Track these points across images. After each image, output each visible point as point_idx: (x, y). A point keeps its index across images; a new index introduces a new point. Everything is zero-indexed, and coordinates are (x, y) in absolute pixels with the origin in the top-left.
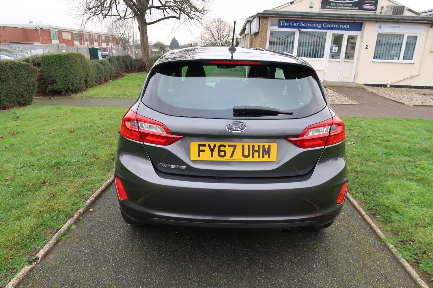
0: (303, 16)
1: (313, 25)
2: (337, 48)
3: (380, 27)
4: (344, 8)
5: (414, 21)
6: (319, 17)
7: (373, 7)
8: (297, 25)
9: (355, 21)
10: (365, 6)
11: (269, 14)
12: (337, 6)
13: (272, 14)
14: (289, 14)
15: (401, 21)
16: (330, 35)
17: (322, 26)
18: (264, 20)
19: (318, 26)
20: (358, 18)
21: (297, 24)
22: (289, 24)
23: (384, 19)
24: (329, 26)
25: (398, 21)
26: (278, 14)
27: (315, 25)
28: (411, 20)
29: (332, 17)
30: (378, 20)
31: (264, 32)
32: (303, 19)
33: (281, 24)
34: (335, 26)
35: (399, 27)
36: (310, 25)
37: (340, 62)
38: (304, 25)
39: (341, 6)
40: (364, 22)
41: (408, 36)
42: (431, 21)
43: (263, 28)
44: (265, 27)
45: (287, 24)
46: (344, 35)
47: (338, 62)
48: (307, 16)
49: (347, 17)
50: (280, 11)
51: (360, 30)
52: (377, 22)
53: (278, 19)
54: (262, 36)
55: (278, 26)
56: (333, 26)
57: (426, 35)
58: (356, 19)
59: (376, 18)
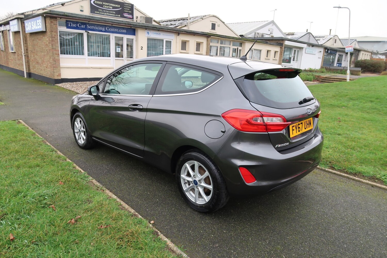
0: (90, 19)
1: (98, 28)
2: (120, 49)
3: (148, 33)
4: (109, 14)
5: (169, 30)
6: (104, 22)
7: (130, 16)
8: (84, 27)
9: (131, 27)
10: (126, 15)
11: (58, 15)
12: (103, 12)
13: (60, 15)
14: (78, 16)
15: (161, 29)
16: (113, 37)
17: (105, 29)
18: (53, 20)
19: (102, 29)
21: (84, 26)
22: (77, 26)
23: (150, 27)
24: (111, 30)
25: (159, 29)
26: (67, 16)
27: (100, 29)
28: (166, 29)
29: (114, 22)
30: (147, 28)
31: (55, 32)
32: (90, 22)
33: (69, 25)
34: (116, 30)
35: (160, 34)
36: (95, 28)
37: (124, 60)
38: (90, 27)
39: (107, 13)
40: (136, 29)
41: (166, 41)
42: (178, 31)
43: (53, 28)
44: (54, 26)
45: (75, 25)
46: (124, 38)
47: (122, 61)
48: (93, 19)
49: (125, 24)
50: (66, 13)
51: (134, 34)
52: (146, 29)
53: (66, 21)
54: (53, 36)
55: (66, 27)
56: (115, 30)
57: (176, 41)
58: (132, 26)
59: (145, 26)
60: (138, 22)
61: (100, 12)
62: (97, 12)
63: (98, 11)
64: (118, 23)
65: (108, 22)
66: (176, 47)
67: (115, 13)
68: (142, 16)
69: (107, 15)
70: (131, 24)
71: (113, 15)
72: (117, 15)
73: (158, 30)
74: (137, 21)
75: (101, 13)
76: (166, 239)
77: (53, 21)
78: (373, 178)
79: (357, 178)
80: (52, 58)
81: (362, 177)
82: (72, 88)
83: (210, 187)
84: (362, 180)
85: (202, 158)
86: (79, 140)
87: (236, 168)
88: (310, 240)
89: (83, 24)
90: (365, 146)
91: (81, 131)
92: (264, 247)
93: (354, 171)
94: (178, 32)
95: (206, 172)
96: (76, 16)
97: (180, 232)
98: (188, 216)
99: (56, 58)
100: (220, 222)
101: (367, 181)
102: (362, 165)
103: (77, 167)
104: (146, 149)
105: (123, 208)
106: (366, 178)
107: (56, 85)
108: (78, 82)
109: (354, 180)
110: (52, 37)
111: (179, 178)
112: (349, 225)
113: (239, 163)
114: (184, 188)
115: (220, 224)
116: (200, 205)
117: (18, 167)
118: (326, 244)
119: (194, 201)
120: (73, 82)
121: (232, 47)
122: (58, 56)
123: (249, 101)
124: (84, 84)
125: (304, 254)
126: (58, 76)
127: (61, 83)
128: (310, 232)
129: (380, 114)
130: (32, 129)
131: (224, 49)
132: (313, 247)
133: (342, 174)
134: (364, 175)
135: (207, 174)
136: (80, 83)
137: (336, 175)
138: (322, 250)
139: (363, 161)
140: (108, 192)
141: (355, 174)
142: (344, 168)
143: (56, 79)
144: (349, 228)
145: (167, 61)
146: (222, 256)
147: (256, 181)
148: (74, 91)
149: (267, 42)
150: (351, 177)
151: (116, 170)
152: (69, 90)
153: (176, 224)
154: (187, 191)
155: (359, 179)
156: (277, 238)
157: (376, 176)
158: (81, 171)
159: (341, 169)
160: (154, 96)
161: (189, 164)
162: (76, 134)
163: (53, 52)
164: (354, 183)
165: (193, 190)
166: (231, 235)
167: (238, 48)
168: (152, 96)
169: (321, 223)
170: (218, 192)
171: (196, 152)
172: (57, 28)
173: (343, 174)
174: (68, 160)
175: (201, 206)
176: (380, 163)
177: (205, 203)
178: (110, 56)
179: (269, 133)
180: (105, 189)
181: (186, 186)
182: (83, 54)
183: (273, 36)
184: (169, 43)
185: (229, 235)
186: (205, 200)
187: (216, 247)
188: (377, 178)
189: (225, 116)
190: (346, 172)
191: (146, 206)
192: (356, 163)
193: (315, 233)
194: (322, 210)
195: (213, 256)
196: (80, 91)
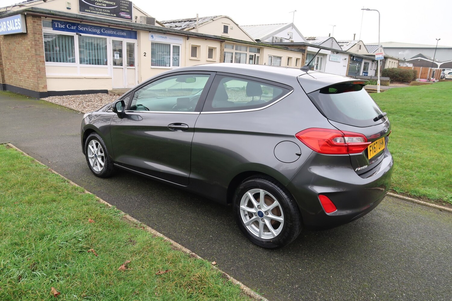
0: (82, 19)
1: (92, 30)
2: (118, 55)
3: (152, 36)
4: (103, 13)
5: (176, 34)
6: (99, 23)
7: (128, 16)
8: (75, 29)
9: (132, 29)
10: (122, 14)
11: (42, 13)
12: (95, 11)
13: (45, 13)
14: (67, 15)
15: (167, 32)
16: (110, 40)
17: (100, 31)
18: (36, 19)
19: (97, 31)
20: (135, 26)
21: (75, 27)
22: (66, 26)
23: (155, 30)
24: (107, 32)
25: (166, 32)
26: (53, 14)
27: (94, 31)
28: (174, 32)
29: (112, 23)
30: (151, 30)
31: (39, 34)
32: (82, 23)
33: (56, 26)
34: (114, 33)
35: (166, 38)
36: (88, 30)
37: (124, 69)
38: (82, 29)
39: (100, 11)
40: (138, 31)
41: (173, 46)
42: (187, 34)
43: (36, 29)
44: (38, 27)
45: (63, 26)
46: (123, 42)
47: (122, 69)
48: (86, 19)
49: (125, 25)
50: (53, 11)
51: (136, 38)
52: (150, 32)
53: (53, 20)
54: (37, 39)
55: (52, 29)
56: (112, 32)
57: (185, 46)
58: (133, 27)
59: (149, 28)
60: (138, 22)
61: (91, 10)
62: (88, 11)
63: (89, 9)
64: (117, 24)
65: (104, 22)
66: (185, 53)
67: (109, 11)
68: (142, 16)
69: (100, 14)
70: (132, 26)
71: (108, 14)
72: (112, 15)
73: (164, 34)
74: (136, 22)
75: (93, 12)
76: (238, 283)
77: (36, 21)
78: (440, 201)
79: (422, 202)
80: (35, 66)
81: (427, 200)
82: (63, 103)
83: (281, 219)
84: (428, 204)
85: (271, 186)
86: (94, 167)
87: (315, 196)
88: (396, 274)
89: (74, 24)
90: (423, 166)
91: (98, 156)
92: (350, 286)
93: (418, 194)
94: (188, 36)
95: (275, 202)
96: (64, 14)
97: (249, 273)
98: (253, 253)
99: (41, 66)
100: (292, 259)
101: (434, 205)
102: (425, 187)
103: (102, 200)
104: (192, 176)
105: (175, 248)
106: (433, 201)
107: (41, 99)
108: (68, 96)
109: (419, 204)
110: (35, 41)
111: (238, 209)
112: (432, 255)
113: (319, 190)
114: (245, 222)
115: (293, 261)
116: (267, 240)
117: (30, 203)
118: (415, 277)
119: (258, 236)
120: (62, 96)
122: (43, 64)
123: (328, 119)
124: (77, 97)
125: (396, 290)
126: (43, 88)
127: (47, 97)
128: (394, 265)
129: (425, 129)
130: (28, 154)
132: (402, 282)
133: (405, 197)
134: (429, 198)
135: (276, 203)
136: (71, 97)
137: (399, 199)
138: (412, 284)
139: (426, 183)
140: (149, 229)
141: (419, 198)
142: (406, 191)
143: (41, 92)
144: (432, 258)
145: (216, 72)
146: (306, 299)
147: (337, 210)
148: (66, 106)
150: (416, 200)
151: (149, 202)
152: (60, 105)
153: (242, 264)
154: (248, 225)
155: (425, 203)
156: (361, 274)
157: (443, 199)
158: (107, 205)
159: (404, 192)
160: (202, 113)
161: (251, 193)
162: (90, 160)
163: (37, 59)
164: (420, 207)
165: (256, 223)
166: (309, 273)
168: (200, 114)
169: (402, 254)
170: (291, 224)
171: (262, 178)
172: (42, 30)
173: (407, 198)
174: (87, 192)
175: (268, 242)
176: (444, 184)
177: (273, 237)
178: (106, 64)
179: (351, 155)
180: (145, 226)
181: (246, 219)
182: (74, 61)
184: (177, 48)
185: (306, 273)
186: (273, 234)
187: (297, 289)
188: (444, 201)
189: (300, 136)
190: (409, 195)
191: (200, 245)
192: (418, 185)
193: (400, 266)
194: (398, 240)
195: (296, 299)
196: (75, 106)
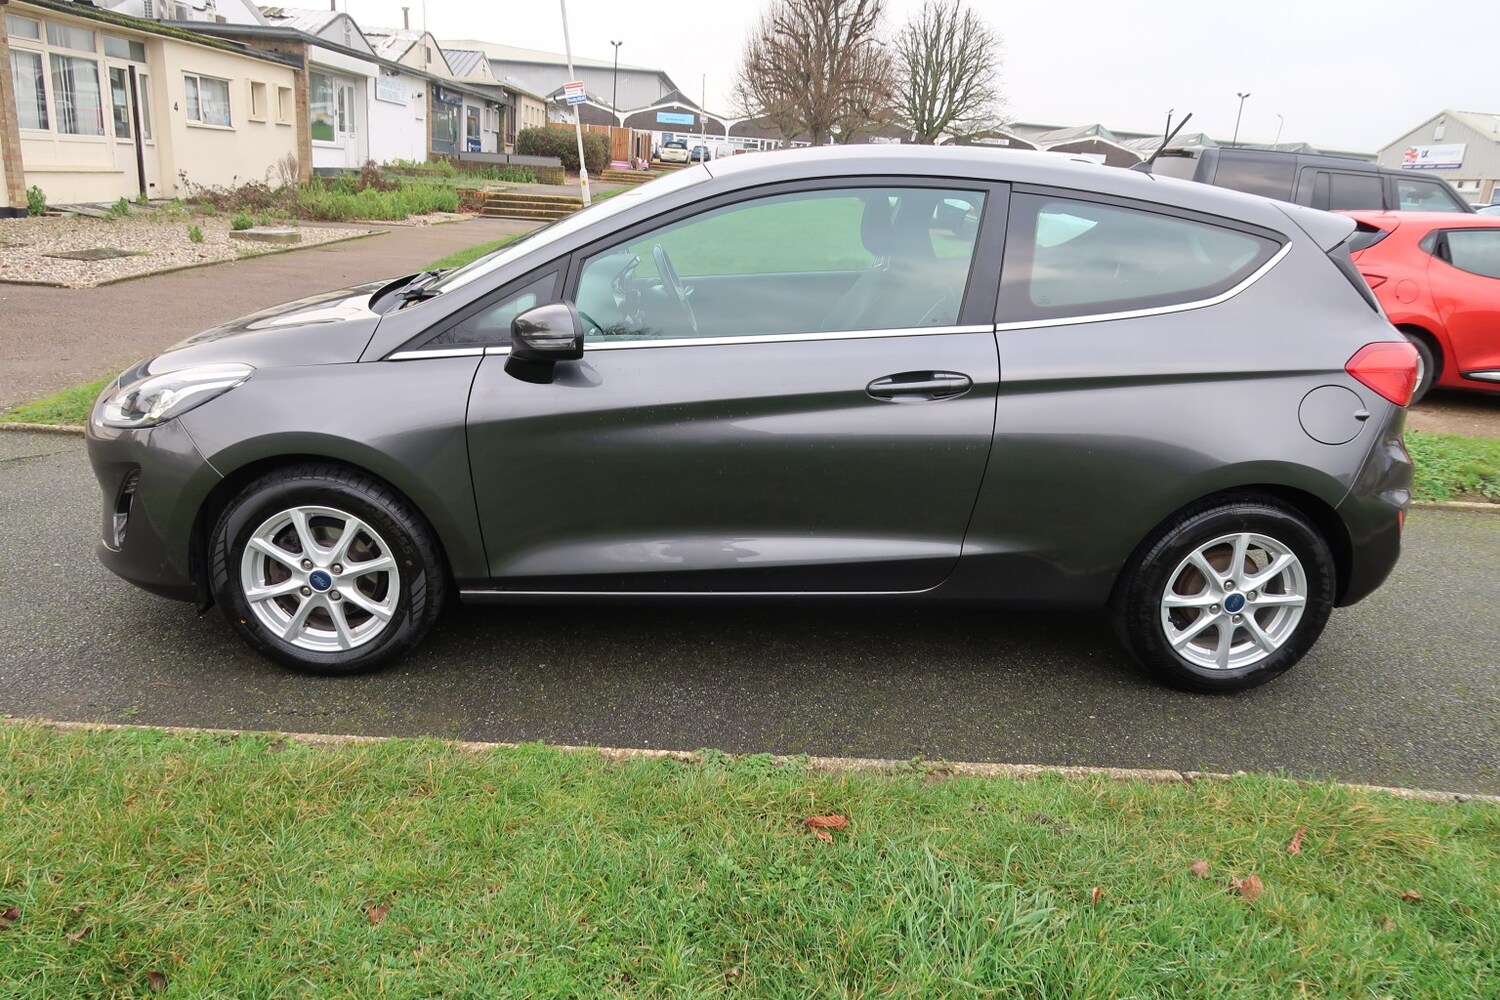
121: (107, 64)
131: (69, 64)
149: (242, 46)
167: (132, 68)
183: (224, 19)
